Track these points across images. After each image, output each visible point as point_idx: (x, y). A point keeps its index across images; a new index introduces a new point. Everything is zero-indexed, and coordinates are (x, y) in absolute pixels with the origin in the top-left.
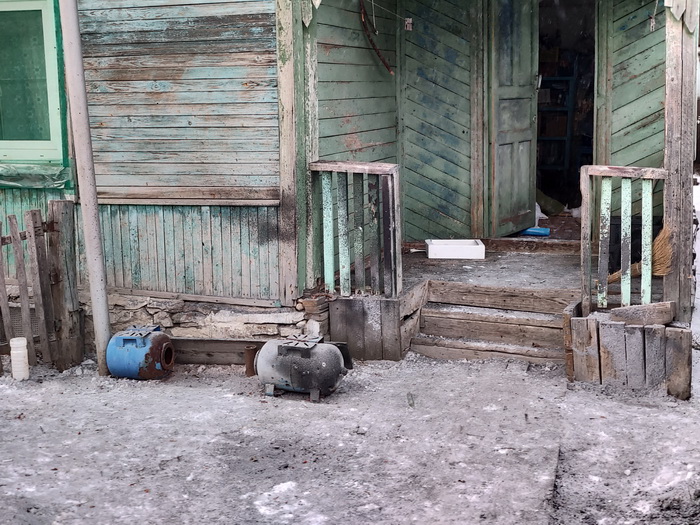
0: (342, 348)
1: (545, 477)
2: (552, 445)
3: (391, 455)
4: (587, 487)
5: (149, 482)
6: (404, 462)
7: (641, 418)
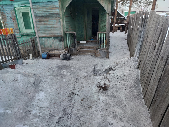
0: (70, 54)
1: (93, 68)
2: (94, 64)
3: (76, 66)
4: (98, 68)
5: (48, 70)
6: (78, 67)
7: (103, 61)
